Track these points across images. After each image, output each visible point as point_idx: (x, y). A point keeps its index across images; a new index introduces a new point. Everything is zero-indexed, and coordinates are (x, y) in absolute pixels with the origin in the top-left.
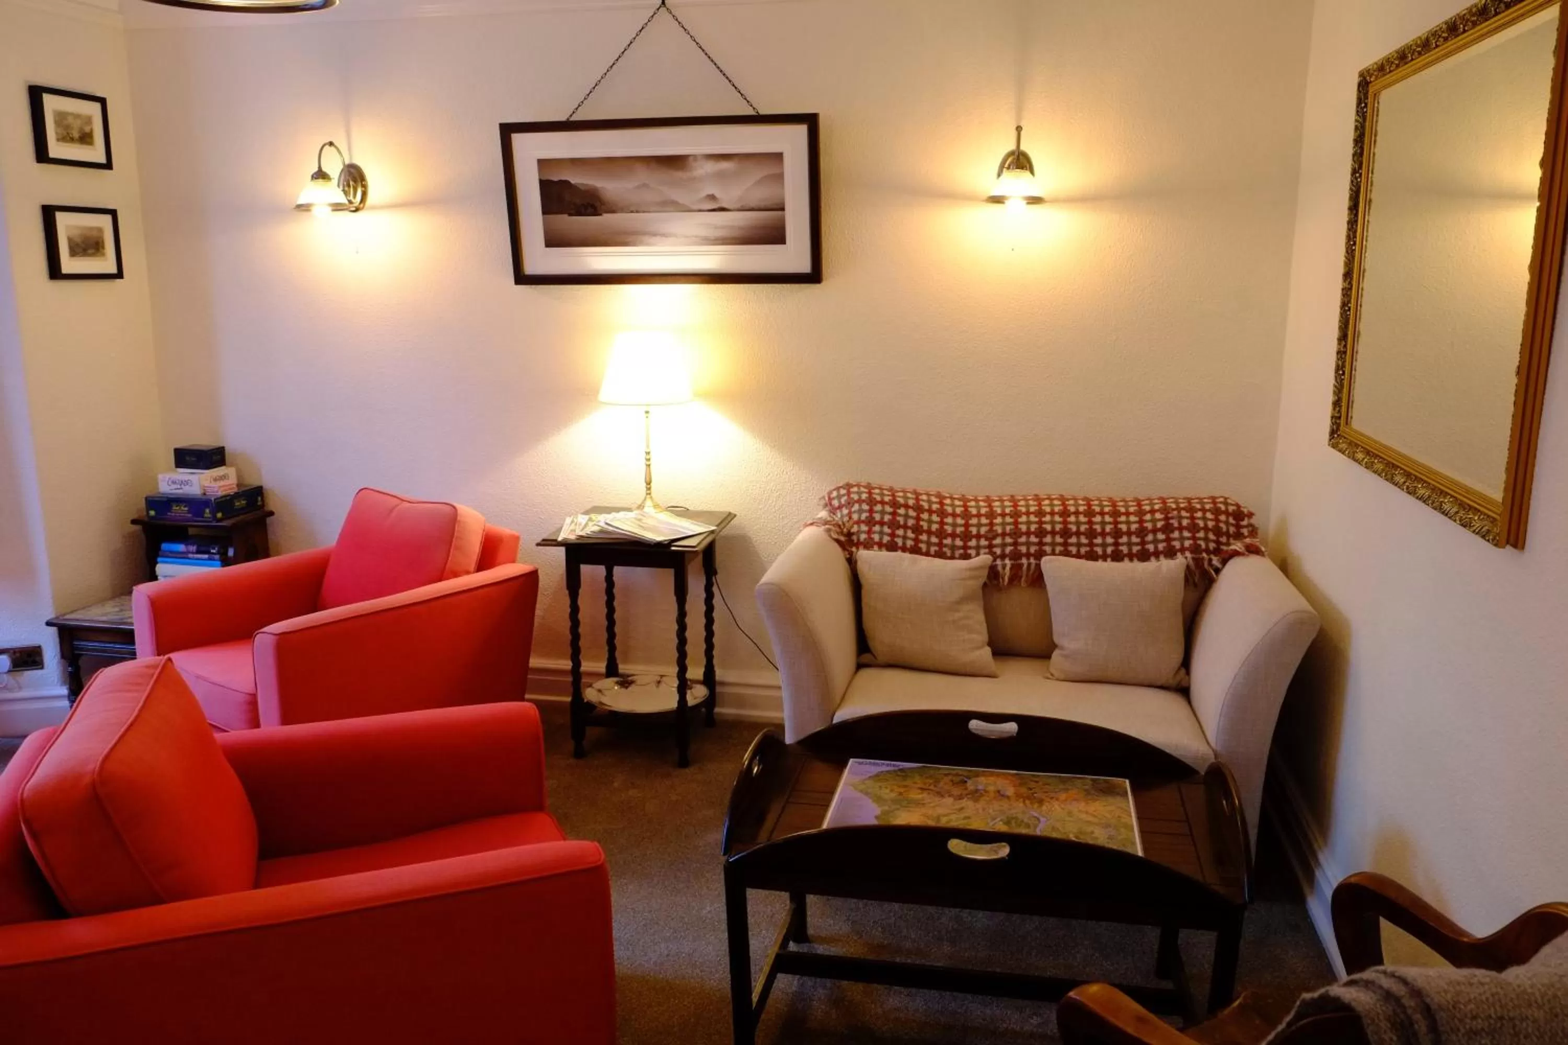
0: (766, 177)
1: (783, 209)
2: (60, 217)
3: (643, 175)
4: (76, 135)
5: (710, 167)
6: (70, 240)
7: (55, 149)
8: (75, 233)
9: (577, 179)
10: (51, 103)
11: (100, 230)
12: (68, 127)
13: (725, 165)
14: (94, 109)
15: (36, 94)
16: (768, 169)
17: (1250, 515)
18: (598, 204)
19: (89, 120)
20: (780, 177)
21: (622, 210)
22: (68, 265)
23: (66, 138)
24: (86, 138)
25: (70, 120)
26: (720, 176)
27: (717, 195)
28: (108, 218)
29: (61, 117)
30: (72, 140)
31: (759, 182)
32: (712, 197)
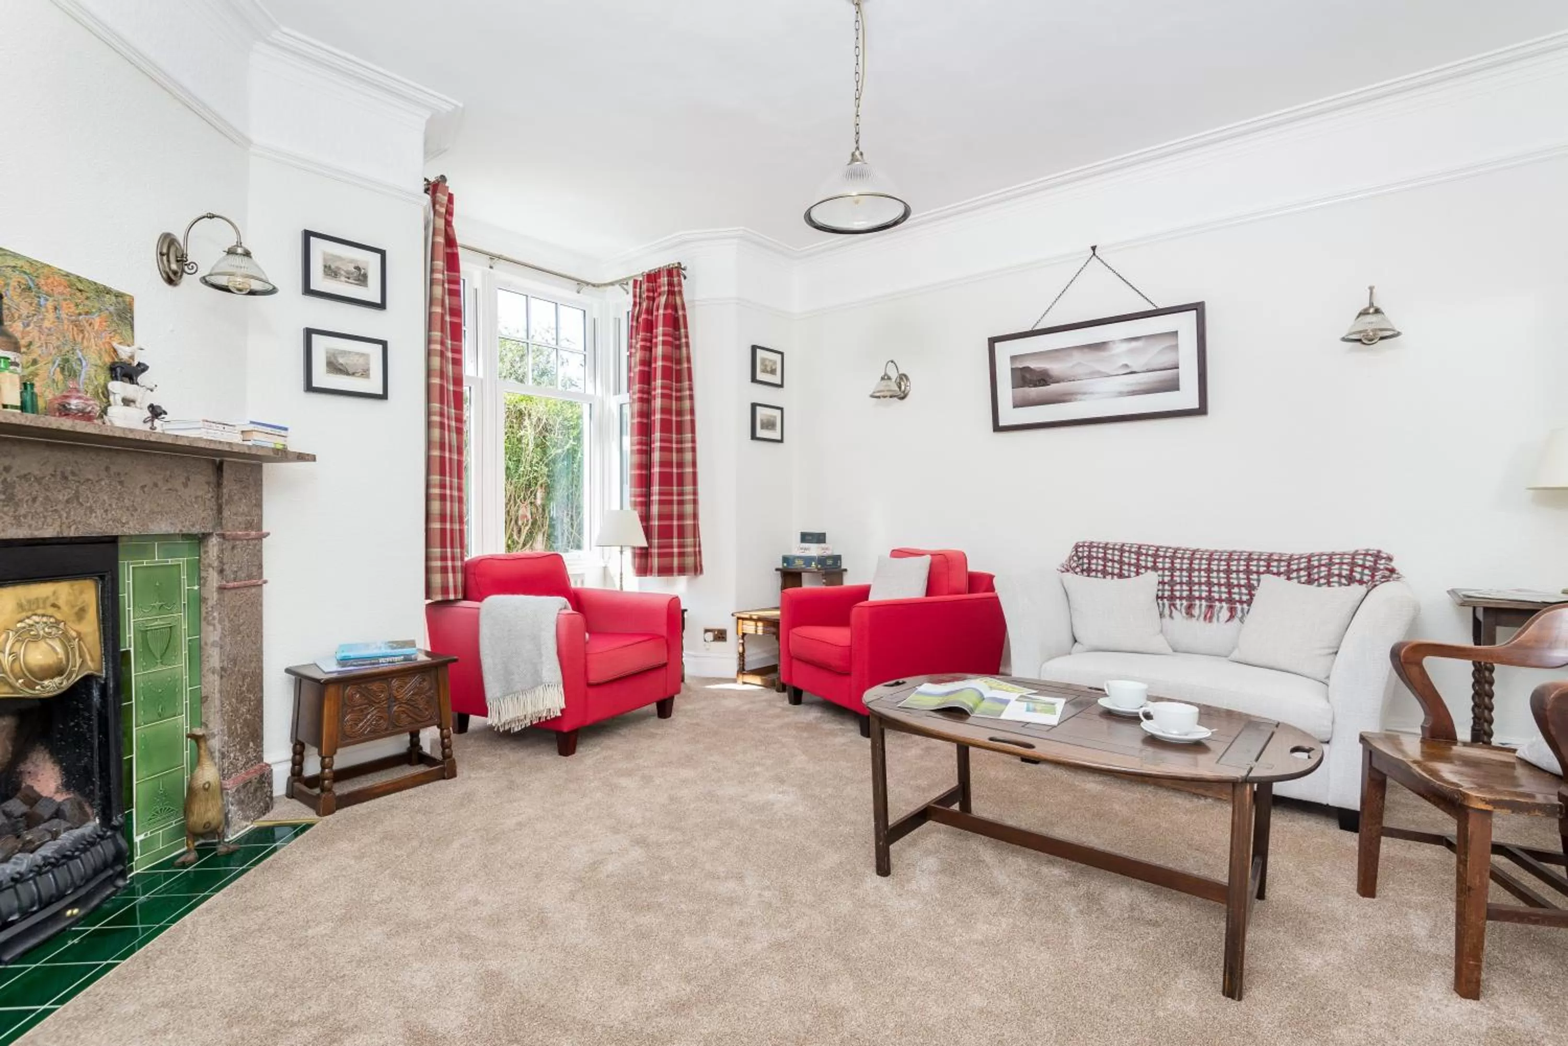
0: (1164, 349)
1: (1177, 368)
2: (758, 408)
3: (1077, 357)
4: (769, 369)
5: (1126, 346)
6: (762, 421)
7: (760, 376)
8: (765, 418)
9: (1034, 365)
10: (760, 353)
11: (775, 417)
12: (766, 366)
13: (1134, 344)
14: (778, 357)
15: (754, 349)
16: (1169, 342)
17: (1390, 559)
18: (1048, 379)
19: (775, 363)
20: (1175, 347)
21: (1063, 381)
22: (760, 433)
23: (764, 371)
24: (773, 372)
25: (767, 363)
26: (1132, 351)
27: (1129, 364)
28: (779, 412)
29: (763, 360)
30: (767, 372)
31: (1161, 352)
32: (1126, 366)
